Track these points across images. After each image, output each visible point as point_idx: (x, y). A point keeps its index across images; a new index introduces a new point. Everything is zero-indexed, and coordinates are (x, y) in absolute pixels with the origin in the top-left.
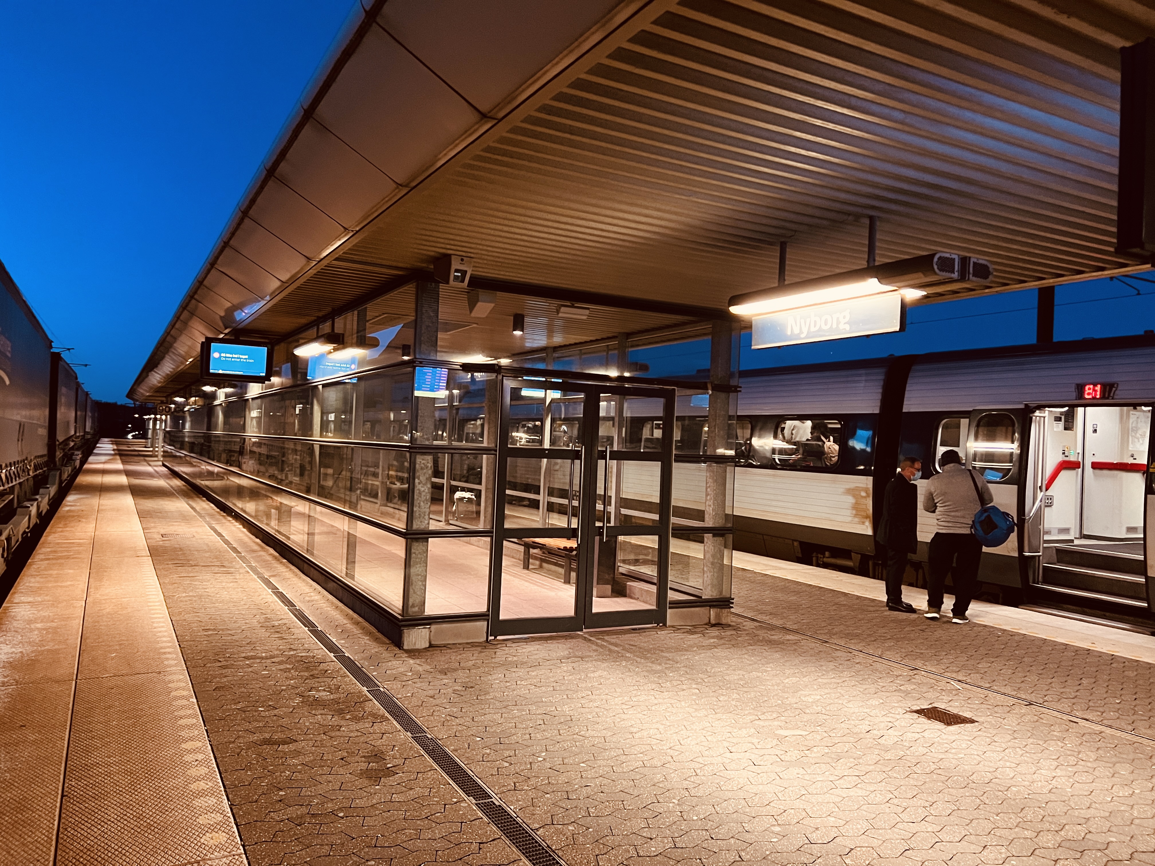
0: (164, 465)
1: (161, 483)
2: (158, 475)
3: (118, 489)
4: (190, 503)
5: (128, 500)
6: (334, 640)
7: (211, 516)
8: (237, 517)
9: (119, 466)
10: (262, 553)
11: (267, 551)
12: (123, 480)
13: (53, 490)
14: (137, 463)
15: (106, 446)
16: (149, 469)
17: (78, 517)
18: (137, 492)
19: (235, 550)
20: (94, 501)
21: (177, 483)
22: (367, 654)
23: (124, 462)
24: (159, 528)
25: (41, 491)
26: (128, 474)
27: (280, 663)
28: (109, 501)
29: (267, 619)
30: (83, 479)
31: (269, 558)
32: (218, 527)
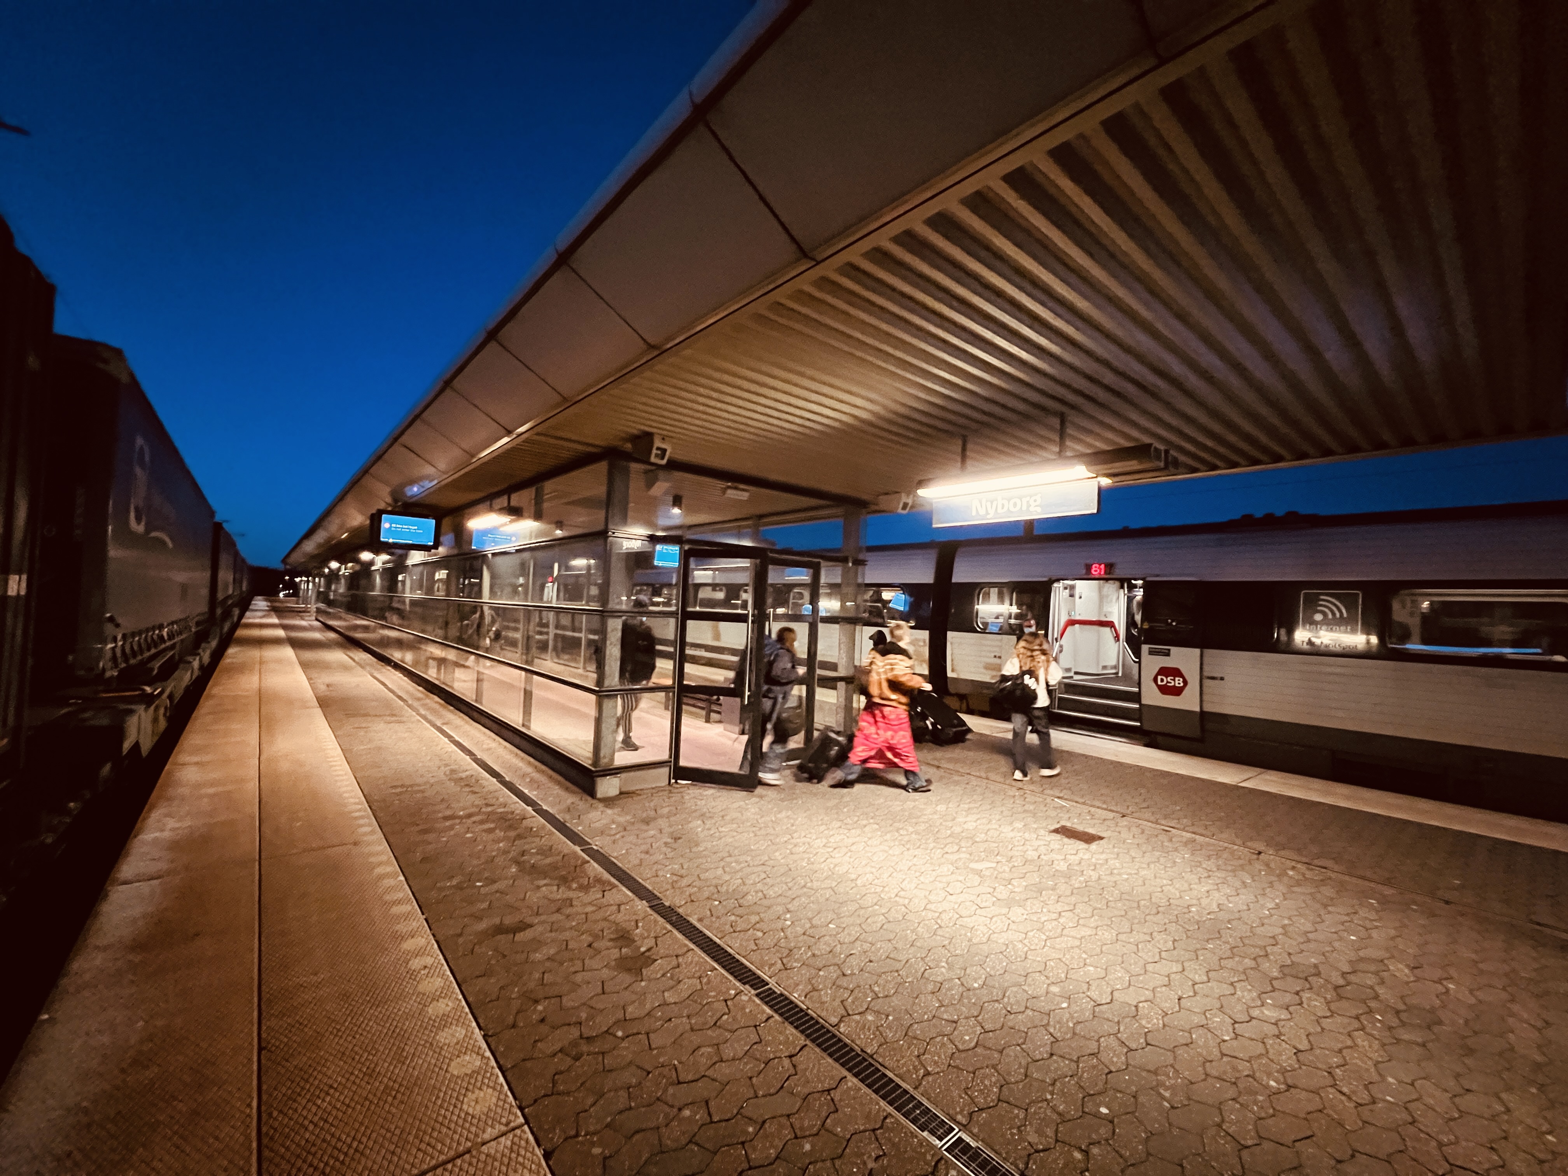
0: (317, 620)
1: (317, 635)
2: (311, 628)
3: (277, 641)
4: (351, 655)
5: (288, 652)
6: (526, 791)
7: (371, 665)
8: (397, 666)
9: (275, 620)
10: (428, 701)
11: (432, 699)
12: (281, 633)
13: (214, 644)
14: (293, 618)
15: (260, 603)
16: (304, 623)
17: (241, 668)
18: (297, 644)
19: (400, 698)
20: (255, 653)
21: (332, 635)
22: (563, 806)
23: (279, 617)
24: (324, 679)
25: (203, 645)
26: (285, 627)
27: (482, 822)
28: (271, 653)
29: (453, 771)
30: (241, 633)
31: (437, 706)
32: (378, 676)
